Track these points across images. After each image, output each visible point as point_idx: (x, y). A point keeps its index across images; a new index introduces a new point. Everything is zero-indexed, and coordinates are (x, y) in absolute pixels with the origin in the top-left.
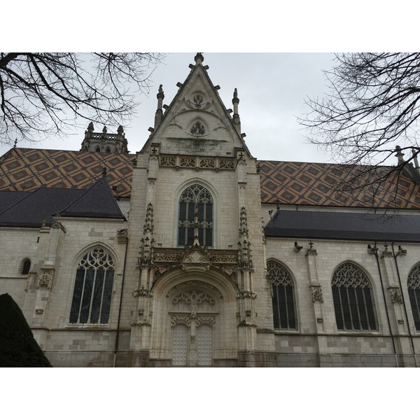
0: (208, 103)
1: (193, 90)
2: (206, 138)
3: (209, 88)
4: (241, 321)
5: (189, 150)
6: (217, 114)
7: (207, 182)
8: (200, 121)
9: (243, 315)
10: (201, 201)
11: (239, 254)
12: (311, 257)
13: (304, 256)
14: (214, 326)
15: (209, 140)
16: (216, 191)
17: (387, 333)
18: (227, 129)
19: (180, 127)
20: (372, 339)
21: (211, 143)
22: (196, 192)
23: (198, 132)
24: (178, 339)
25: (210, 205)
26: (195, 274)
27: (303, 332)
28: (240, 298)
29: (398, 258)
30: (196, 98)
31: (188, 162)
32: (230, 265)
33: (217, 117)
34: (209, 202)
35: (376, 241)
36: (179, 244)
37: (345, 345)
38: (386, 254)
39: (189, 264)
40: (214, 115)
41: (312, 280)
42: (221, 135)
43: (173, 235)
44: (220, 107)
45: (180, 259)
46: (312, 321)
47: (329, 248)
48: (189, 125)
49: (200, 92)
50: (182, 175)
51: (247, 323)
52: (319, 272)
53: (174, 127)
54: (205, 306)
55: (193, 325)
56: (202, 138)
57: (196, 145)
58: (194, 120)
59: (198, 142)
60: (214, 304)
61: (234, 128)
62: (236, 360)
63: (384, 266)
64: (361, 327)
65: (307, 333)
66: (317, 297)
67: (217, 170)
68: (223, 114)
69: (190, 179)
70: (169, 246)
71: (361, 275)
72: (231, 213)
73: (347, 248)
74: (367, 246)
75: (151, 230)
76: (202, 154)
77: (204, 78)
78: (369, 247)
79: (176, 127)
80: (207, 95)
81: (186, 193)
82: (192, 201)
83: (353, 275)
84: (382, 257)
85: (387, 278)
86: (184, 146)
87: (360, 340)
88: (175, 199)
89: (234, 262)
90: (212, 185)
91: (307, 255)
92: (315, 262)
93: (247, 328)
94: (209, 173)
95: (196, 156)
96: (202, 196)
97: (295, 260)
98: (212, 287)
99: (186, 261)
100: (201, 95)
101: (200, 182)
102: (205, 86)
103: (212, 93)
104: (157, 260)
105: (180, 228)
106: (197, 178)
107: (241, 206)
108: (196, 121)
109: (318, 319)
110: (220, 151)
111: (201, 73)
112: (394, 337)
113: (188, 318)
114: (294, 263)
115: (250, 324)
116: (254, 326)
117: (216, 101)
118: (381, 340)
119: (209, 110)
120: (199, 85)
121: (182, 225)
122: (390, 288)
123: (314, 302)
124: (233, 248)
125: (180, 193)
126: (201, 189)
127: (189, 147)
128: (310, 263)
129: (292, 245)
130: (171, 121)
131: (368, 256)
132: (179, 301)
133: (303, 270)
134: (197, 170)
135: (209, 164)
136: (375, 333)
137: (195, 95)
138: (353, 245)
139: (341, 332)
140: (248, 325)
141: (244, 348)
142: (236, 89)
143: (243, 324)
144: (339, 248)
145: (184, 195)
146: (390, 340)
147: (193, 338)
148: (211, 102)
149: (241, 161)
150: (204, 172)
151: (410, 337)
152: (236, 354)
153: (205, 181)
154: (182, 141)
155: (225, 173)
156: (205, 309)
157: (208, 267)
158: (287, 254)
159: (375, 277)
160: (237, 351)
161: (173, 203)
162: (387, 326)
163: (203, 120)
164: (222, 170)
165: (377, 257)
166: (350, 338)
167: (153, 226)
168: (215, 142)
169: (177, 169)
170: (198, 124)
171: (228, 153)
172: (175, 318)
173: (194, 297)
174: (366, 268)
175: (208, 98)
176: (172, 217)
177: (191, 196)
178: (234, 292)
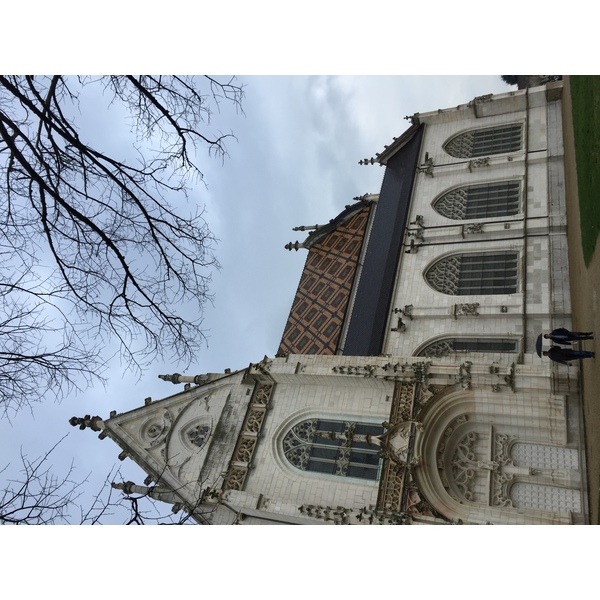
0: (166, 415)
1: (138, 435)
2: (216, 423)
3: (144, 411)
4: (505, 383)
5: (227, 448)
6: (186, 404)
7: (283, 423)
8: (188, 430)
9: (496, 380)
10: (311, 437)
11: (401, 379)
12: (415, 313)
13: (412, 322)
14: (512, 438)
15: (221, 418)
16: (299, 412)
17: (522, 242)
18: (212, 392)
19: (188, 459)
20: (529, 257)
21: (225, 415)
22: (295, 443)
23: (202, 436)
24: (535, 500)
25: (319, 424)
26: (426, 450)
27: (521, 333)
28: (470, 383)
29: (425, 225)
30: (151, 434)
31: (246, 450)
32: (417, 393)
33: (190, 404)
34: (314, 425)
35: (401, 244)
36: (373, 478)
37: (538, 286)
38: (419, 236)
39: (410, 454)
40: (187, 408)
41: (446, 314)
42: (218, 401)
43: (358, 485)
44: (177, 399)
45: (400, 468)
46: (504, 321)
47: (405, 293)
48: (188, 446)
49: (145, 426)
50: (263, 460)
51: (509, 373)
52: (435, 305)
53: (184, 469)
54: (479, 450)
55: (511, 470)
56: (214, 428)
57: (222, 437)
58: (183, 439)
59: (220, 433)
60: (477, 434)
61: (213, 382)
62: (567, 397)
63: (434, 238)
64: (513, 269)
65: (522, 329)
66: (471, 310)
67: (269, 408)
68: (188, 395)
69: (273, 449)
70: (375, 494)
71: (444, 265)
72: (338, 393)
73: (407, 274)
74: (407, 255)
75: (346, 511)
76: (238, 429)
77: (128, 417)
78: (409, 252)
79: (184, 467)
80: (153, 416)
81: (294, 459)
82: (307, 451)
83: (443, 272)
84: (423, 239)
85: (449, 237)
86: (219, 455)
87: (530, 269)
88: (300, 475)
89: (414, 388)
90: (290, 417)
91: (411, 318)
92: (421, 308)
93: (516, 374)
94: (270, 419)
95: (240, 436)
96: (303, 435)
97: (416, 333)
98: (450, 430)
99: (403, 458)
100: (149, 426)
101: (281, 435)
102: (138, 418)
103: (153, 408)
104: (398, 508)
105: (348, 475)
106: (274, 439)
107: (330, 372)
108: (186, 436)
109: (502, 311)
110: (241, 403)
111: (118, 421)
112: (527, 234)
113: (499, 477)
114: (421, 334)
115: (509, 369)
116: (513, 366)
117: (167, 403)
118: (530, 249)
119: (176, 414)
120: (134, 427)
121: (344, 470)
122: (463, 234)
123: (478, 314)
124: (391, 395)
125: (292, 467)
126: (291, 435)
127: (222, 448)
128: (422, 314)
129: (394, 335)
130: (174, 474)
131: (420, 253)
132: (469, 490)
133: (432, 324)
134: (261, 437)
135: (256, 419)
136: (521, 255)
137: (146, 434)
138: (404, 267)
139: (521, 289)
140: (512, 372)
141: (548, 381)
142: (160, 376)
143: (510, 380)
144: (406, 282)
145: (295, 462)
146: (530, 239)
147: (533, 473)
148: (166, 411)
149: (265, 368)
150: (267, 426)
151: (526, 219)
152: (558, 397)
153: (280, 428)
154: (210, 459)
155: (277, 397)
156: (485, 450)
157: (417, 424)
158: (407, 342)
159: (447, 249)
160: (553, 396)
161: (305, 480)
162: (511, 242)
163: (188, 426)
164: (271, 400)
165: (421, 245)
166: (528, 280)
167: (339, 508)
168: (227, 409)
169: (251, 468)
170: (191, 434)
171: (248, 394)
172: (500, 500)
173: (463, 464)
174: (435, 257)
175: (158, 415)
176: (328, 483)
177: (299, 452)
178: (460, 393)
